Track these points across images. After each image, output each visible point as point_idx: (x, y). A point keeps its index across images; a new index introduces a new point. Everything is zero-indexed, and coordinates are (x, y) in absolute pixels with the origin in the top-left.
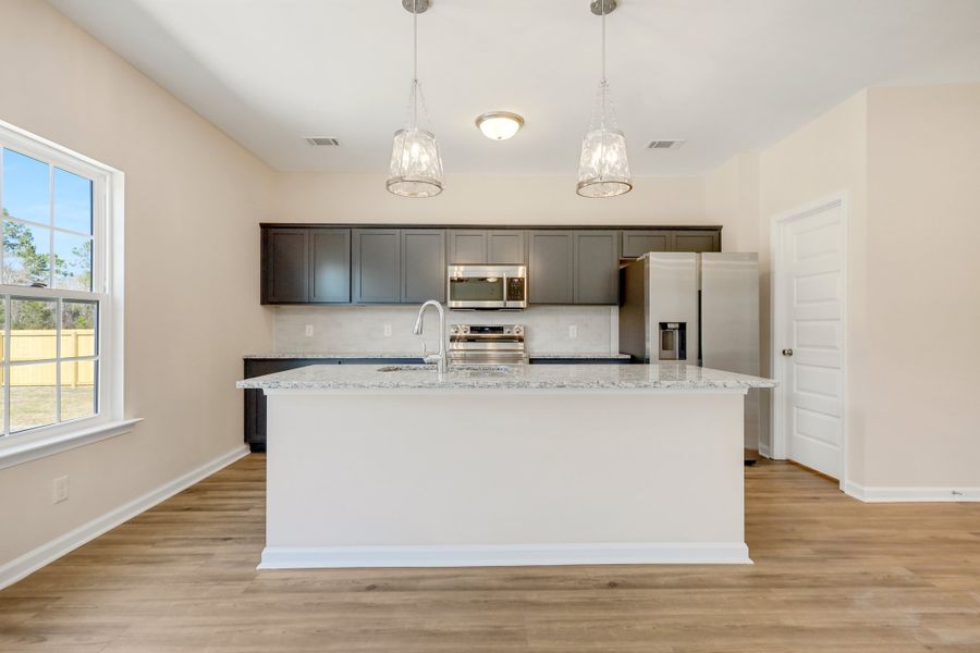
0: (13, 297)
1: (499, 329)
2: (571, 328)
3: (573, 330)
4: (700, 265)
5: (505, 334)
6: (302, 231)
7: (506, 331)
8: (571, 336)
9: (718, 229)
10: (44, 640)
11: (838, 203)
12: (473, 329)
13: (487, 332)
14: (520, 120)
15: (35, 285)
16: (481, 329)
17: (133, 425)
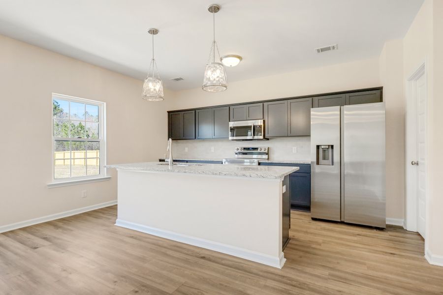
0: (72, 141)
1: (256, 149)
2: (293, 148)
3: (294, 149)
5: (259, 151)
6: (179, 113)
7: (259, 149)
8: (294, 152)
10: (57, 229)
12: (244, 149)
13: (250, 150)
14: (240, 58)
15: (79, 138)
16: (248, 149)
17: (109, 178)
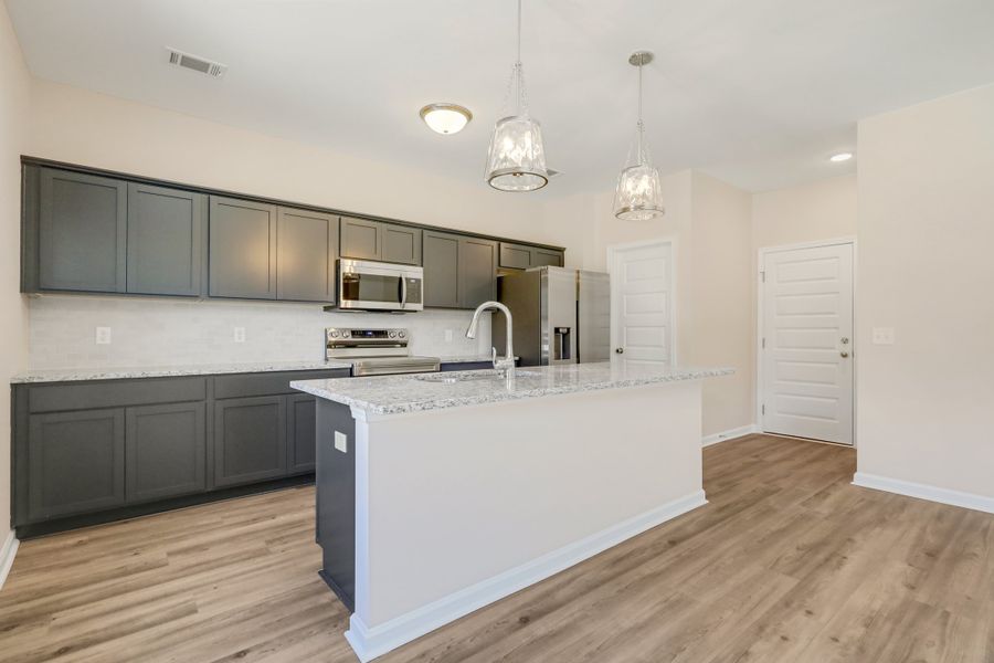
1: (383, 333)
2: (447, 332)
3: (449, 335)
4: (578, 278)
5: (390, 339)
7: (390, 335)
9: (561, 250)
11: (669, 244)
12: (354, 333)
13: (370, 336)
14: (470, 117)
16: (364, 333)
